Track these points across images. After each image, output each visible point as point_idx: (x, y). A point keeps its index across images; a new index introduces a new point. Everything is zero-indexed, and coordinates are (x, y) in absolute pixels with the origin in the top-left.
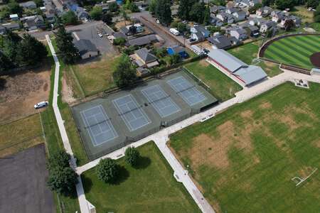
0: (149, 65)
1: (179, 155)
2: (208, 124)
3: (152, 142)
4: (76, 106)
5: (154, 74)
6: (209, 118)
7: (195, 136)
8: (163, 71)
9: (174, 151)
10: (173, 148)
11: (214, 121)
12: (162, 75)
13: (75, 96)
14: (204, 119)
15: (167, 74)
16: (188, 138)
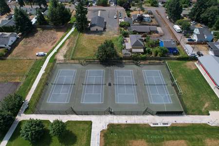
0: (134, 50)
2: (156, 132)
3: (90, 123)
4: (60, 63)
5: (135, 59)
6: (162, 125)
7: (135, 138)
8: (145, 59)
9: (103, 144)
10: (105, 139)
11: (166, 132)
12: (141, 63)
13: (65, 56)
14: (155, 124)
15: (147, 64)
16: (126, 137)
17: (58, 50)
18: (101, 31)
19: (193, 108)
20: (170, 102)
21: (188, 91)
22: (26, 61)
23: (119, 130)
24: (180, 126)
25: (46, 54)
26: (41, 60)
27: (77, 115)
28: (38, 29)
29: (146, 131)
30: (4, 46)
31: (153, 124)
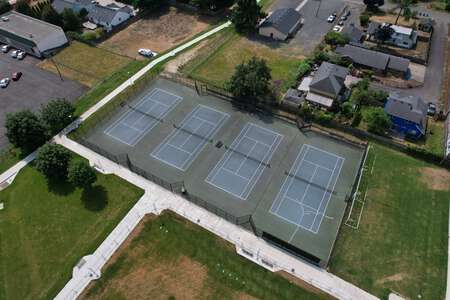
1: (132, 247)
2: (239, 268)
3: (140, 193)
4: (166, 78)
6: (259, 263)
7: (193, 256)
9: (136, 235)
11: (258, 279)
12: (312, 128)
13: (181, 68)
14: (248, 253)
15: (325, 136)
16: (179, 246)
17: (177, 54)
18: (280, 41)
19: (358, 266)
20: (313, 230)
21: (374, 229)
22: (118, 57)
23: (177, 228)
24: (296, 283)
25: (155, 54)
26: (141, 62)
27: (132, 170)
28: (173, 8)
29: (220, 255)
30: (105, 24)
31: (244, 251)
